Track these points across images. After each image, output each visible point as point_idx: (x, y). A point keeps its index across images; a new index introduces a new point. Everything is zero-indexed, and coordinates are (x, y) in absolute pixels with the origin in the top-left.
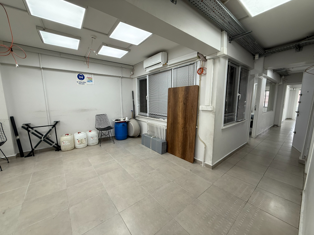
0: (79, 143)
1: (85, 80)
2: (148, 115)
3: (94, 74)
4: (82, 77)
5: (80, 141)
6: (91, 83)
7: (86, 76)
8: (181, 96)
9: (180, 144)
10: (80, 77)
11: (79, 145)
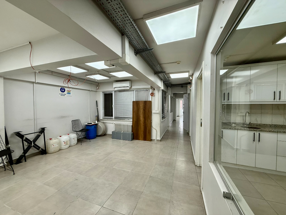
0: (65, 144)
1: (66, 92)
2: (114, 118)
3: (72, 88)
4: (63, 90)
5: (66, 143)
6: (69, 95)
7: (66, 89)
8: (141, 106)
9: (142, 132)
10: (62, 90)
11: (64, 146)
